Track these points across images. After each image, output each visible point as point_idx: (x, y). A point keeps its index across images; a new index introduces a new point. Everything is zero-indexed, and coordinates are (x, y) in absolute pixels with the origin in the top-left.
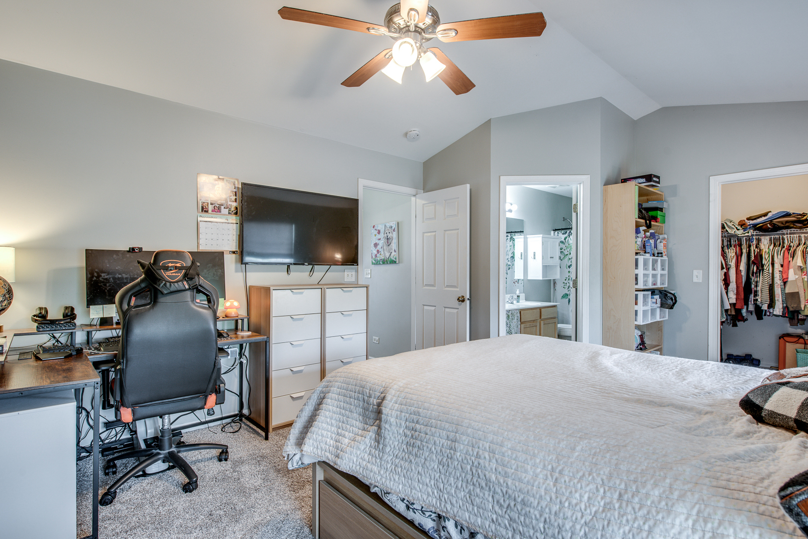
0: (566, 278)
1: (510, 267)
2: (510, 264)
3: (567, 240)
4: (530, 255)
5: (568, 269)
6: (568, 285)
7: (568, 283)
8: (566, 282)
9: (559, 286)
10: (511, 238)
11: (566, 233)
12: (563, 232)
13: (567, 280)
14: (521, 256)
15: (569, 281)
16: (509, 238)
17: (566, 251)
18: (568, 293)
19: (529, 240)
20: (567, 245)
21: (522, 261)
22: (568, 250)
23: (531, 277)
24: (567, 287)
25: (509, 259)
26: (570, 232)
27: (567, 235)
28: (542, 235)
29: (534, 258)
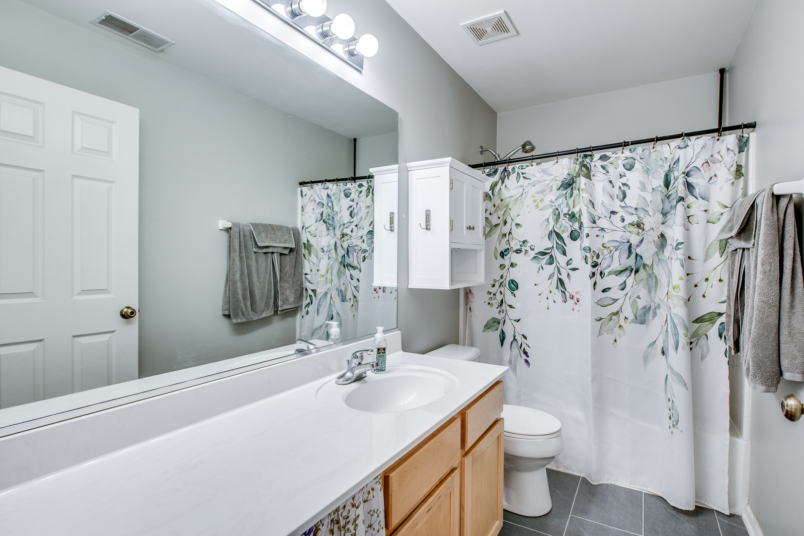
0: (495, 281)
1: (366, 254)
2: (367, 248)
3: (497, 189)
4: (416, 218)
5: (500, 261)
6: (499, 297)
7: (498, 294)
8: (493, 290)
9: (479, 302)
10: (368, 189)
11: (496, 172)
12: (487, 171)
13: (497, 285)
14: (392, 222)
15: (502, 289)
16: (364, 189)
17: (495, 216)
18: (500, 317)
19: (414, 175)
20: (497, 202)
21: (394, 236)
22: (500, 213)
23: (418, 281)
24: (496, 303)
25: (364, 238)
26: (505, 170)
27: (496, 178)
28: (449, 159)
29: (427, 229)
